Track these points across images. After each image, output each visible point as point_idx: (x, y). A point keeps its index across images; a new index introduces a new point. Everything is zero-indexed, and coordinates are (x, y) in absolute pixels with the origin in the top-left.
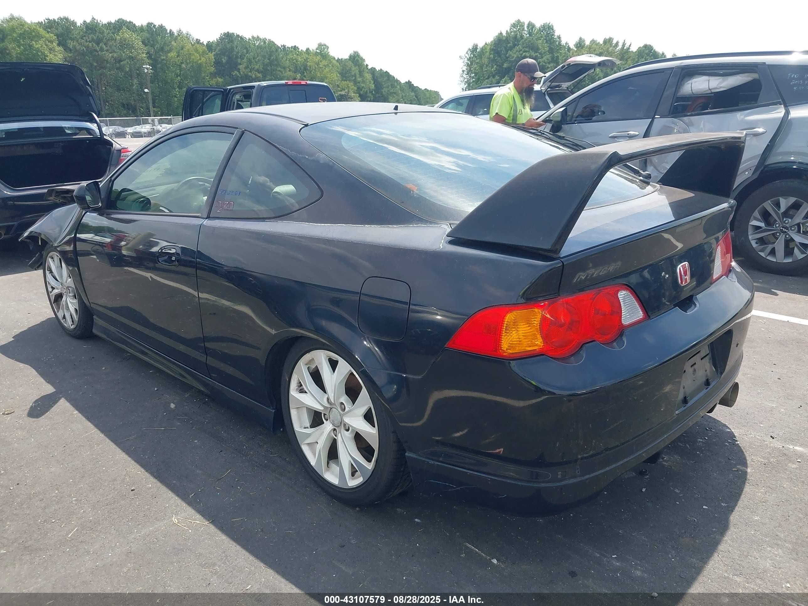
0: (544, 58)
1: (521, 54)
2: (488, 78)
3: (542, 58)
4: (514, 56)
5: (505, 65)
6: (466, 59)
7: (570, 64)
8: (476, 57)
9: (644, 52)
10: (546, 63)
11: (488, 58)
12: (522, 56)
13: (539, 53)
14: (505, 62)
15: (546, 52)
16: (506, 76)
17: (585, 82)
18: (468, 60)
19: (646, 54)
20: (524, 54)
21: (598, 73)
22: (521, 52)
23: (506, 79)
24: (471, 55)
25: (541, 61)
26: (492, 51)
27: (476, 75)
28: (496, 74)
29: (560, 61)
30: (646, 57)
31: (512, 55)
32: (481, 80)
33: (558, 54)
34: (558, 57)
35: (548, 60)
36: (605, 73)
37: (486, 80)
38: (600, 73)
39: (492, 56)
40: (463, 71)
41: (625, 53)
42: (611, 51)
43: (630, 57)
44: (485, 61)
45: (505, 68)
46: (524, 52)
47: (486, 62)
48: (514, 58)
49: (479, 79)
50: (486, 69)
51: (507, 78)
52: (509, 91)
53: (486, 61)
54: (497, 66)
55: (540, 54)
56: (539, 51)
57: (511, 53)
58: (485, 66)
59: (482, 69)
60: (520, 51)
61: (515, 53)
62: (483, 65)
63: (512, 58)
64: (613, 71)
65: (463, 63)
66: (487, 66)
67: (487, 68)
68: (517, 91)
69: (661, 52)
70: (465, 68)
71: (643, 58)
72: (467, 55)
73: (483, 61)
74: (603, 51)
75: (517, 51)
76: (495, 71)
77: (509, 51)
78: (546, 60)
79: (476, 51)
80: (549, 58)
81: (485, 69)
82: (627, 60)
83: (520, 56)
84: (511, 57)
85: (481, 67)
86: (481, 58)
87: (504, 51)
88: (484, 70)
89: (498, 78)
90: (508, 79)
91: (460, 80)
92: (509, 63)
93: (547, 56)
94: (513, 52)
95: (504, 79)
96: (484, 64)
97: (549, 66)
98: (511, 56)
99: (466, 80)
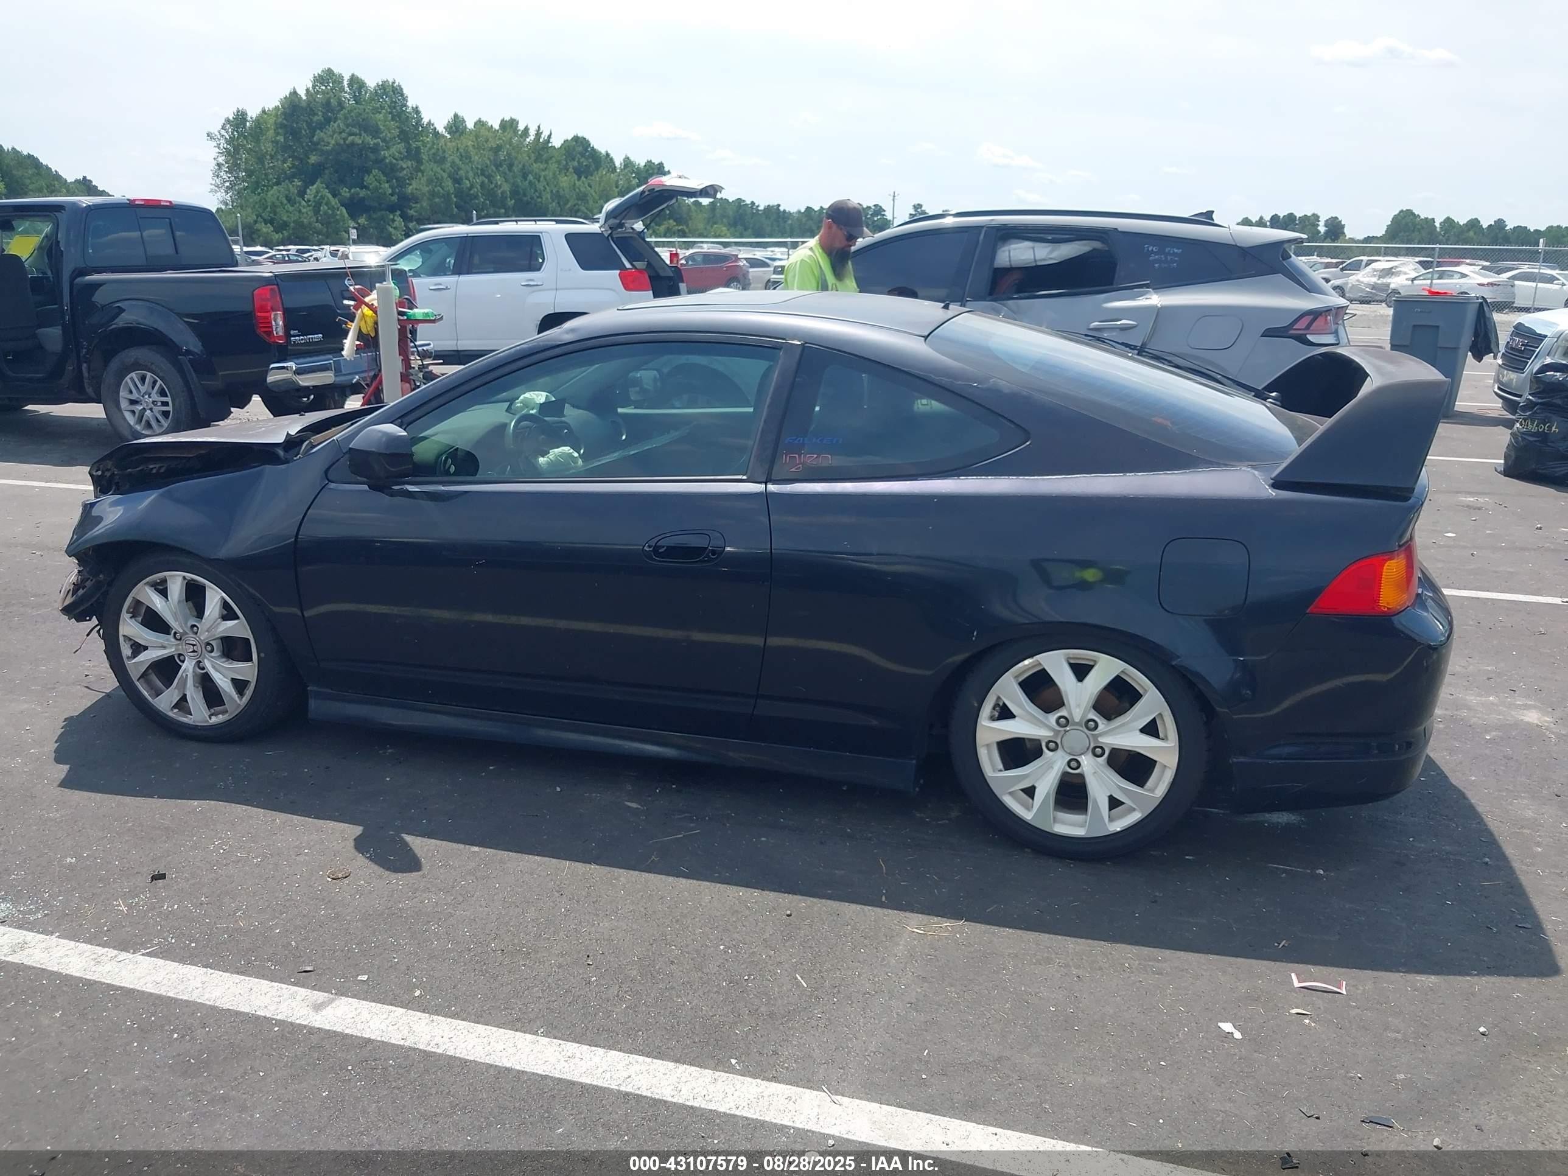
0: (393, 150)
1: (345, 139)
2: (278, 183)
3: (388, 148)
4: (329, 141)
5: (313, 159)
6: (223, 141)
7: (654, 189)
8: (245, 137)
9: (574, 149)
10: (396, 159)
11: (272, 142)
12: (347, 142)
13: (380, 138)
14: (312, 152)
15: (395, 138)
16: (319, 180)
17: (478, 199)
18: (228, 142)
19: (579, 153)
20: (350, 138)
21: (499, 183)
22: (344, 135)
23: (318, 186)
24: (232, 133)
25: (387, 155)
26: (281, 128)
27: (249, 175)
28: (294, 176)
29: (424, 157)
30: (579, 159)
31: (326, 140)
32: (264, 186)
33: (419, 144)
34: (418, 148)
35: (400, 153)
36: (513, 184)
37: (275, 187)
38: (504, 184)
39: (281, 139)
40: (219, 165)
41: (543, 148)
42: (518, 145)
43: (553, 157)
44: (267, 147)
45: (313, 164)
46: (351, 134)
47: (269, 149)
48: (331, 145)
49: (257, 183)
50: (271, 165)
51: (321, 185)
52: (810, 253)
53: (269, 147)
54: (294, 158)
55: (384, 140)
56: (381, 136)
57: (322, 134)
58: (268, 157)
59: (263, 163)
60: (341, 133)
61: (332, 136)
62: (264, 156)
63: (325, 146)
64: (527, 182)
65: (217, 149)
66: (272, 157)
67: (272, 162)
68: (826, 253)
69: (603, 152)
70: (221, 159)
71: (574, 160)
72: (223, 132)
73: (263, 148)
74: (503, 144)
75: (334, 132)
76: (290, 168)
77: (318, 131)
78: (397, 154)
79: (244, 127)
80: (402, 151)
81: (269, 164)
82: (547, 162)
83: (342, 142)
84: (323, 143)
85: (260, 160)
86: (258, 141)
87: (305, 131)
88: (267, 166)
89: (299, 184)
90: (323, 187)
91: (214, 182)
92: (320, 156)
93: (399, 146)
94: (325, 133)
95: (315, 186)
96: (266, 153)
97: (404, 166)
98: (323, 141)
99: (227, 184)
